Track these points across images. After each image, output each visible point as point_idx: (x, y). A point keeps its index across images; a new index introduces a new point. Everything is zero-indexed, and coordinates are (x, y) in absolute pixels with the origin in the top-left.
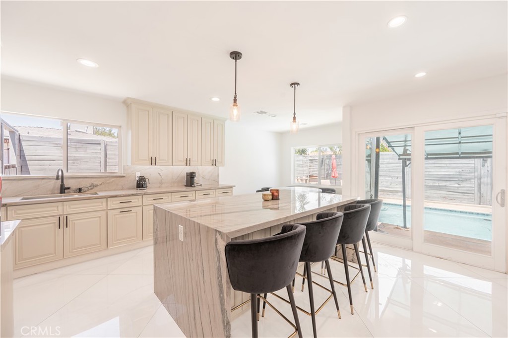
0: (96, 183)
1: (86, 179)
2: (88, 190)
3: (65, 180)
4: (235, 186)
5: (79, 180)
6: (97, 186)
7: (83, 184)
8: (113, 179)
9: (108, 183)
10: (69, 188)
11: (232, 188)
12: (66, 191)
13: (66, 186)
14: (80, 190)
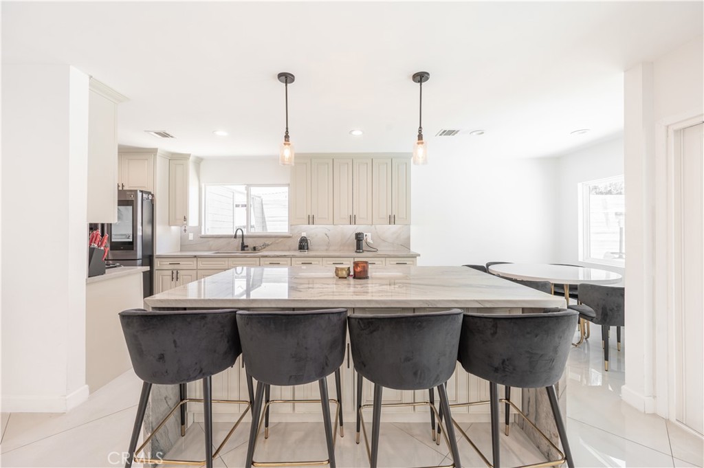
0: (267, 243)
1: (259, 239)
2: (262, 249)
3: (245, 240)
4: (419, 255)
5: (255, 239)
6: (268, 245)
7: (258, 243)
8: (282, 239)
9: (277, 243)
10: (247, 246)
11: (416, 257)
12: (246, 249)
13: (245, 244)
14: (254, 249)
